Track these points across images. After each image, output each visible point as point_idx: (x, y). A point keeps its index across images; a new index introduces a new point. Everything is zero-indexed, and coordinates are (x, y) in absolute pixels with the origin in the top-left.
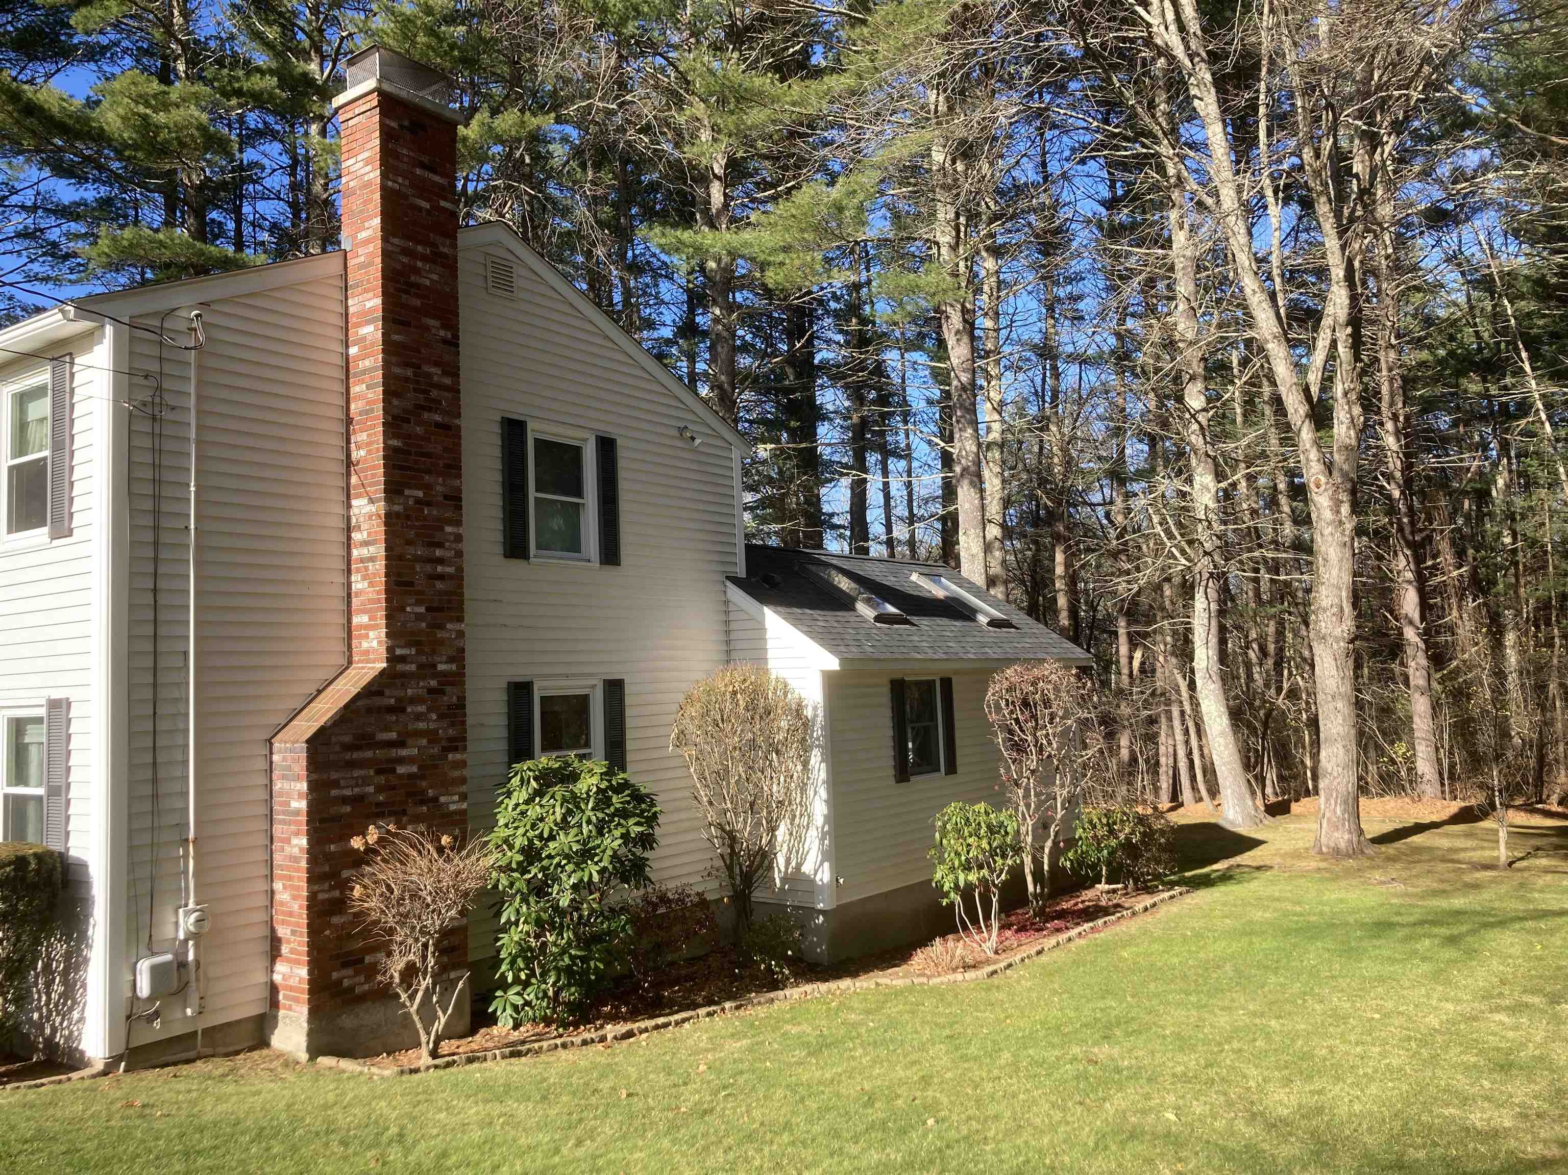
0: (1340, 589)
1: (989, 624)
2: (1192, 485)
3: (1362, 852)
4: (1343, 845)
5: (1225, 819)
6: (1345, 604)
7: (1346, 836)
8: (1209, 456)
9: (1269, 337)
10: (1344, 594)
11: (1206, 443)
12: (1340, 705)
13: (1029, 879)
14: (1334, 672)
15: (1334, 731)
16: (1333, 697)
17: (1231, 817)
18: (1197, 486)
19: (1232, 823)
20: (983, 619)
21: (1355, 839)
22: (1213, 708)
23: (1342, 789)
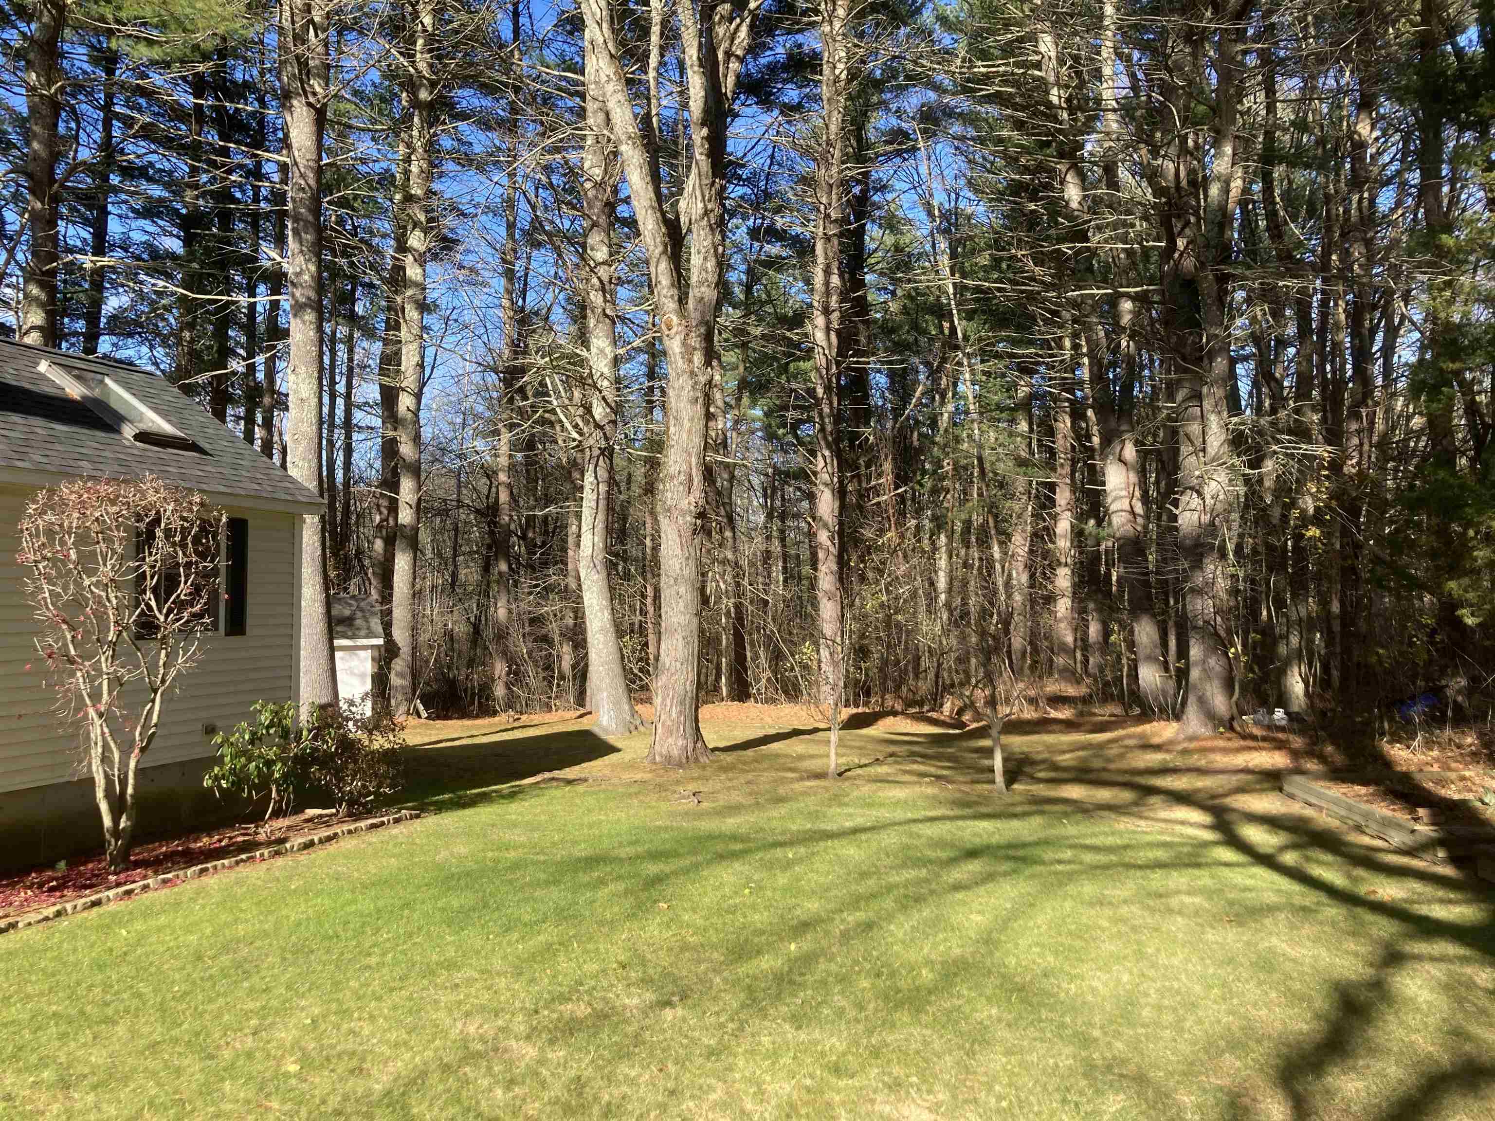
0: (690, 454)
1: (137, 437)
2: (588, 350)
3: (697, 760)
4: (676, 753)
5: (600, 726)
6: (694, 472)
7: (680, 742)
8: (607, 316)
9: (623, 137)
10: (694, 460)
11: (605, 301)
12: (682, 590)
13: (104, 807)
14: (678, 551)
15: (675, 620)
16: (676, 580)
17: (605, 723)
18: (594, 350)
19: (605, 730)
20: (128, 431)
21: (690, 746)
22: (595, 602)
23: (680, 689)
